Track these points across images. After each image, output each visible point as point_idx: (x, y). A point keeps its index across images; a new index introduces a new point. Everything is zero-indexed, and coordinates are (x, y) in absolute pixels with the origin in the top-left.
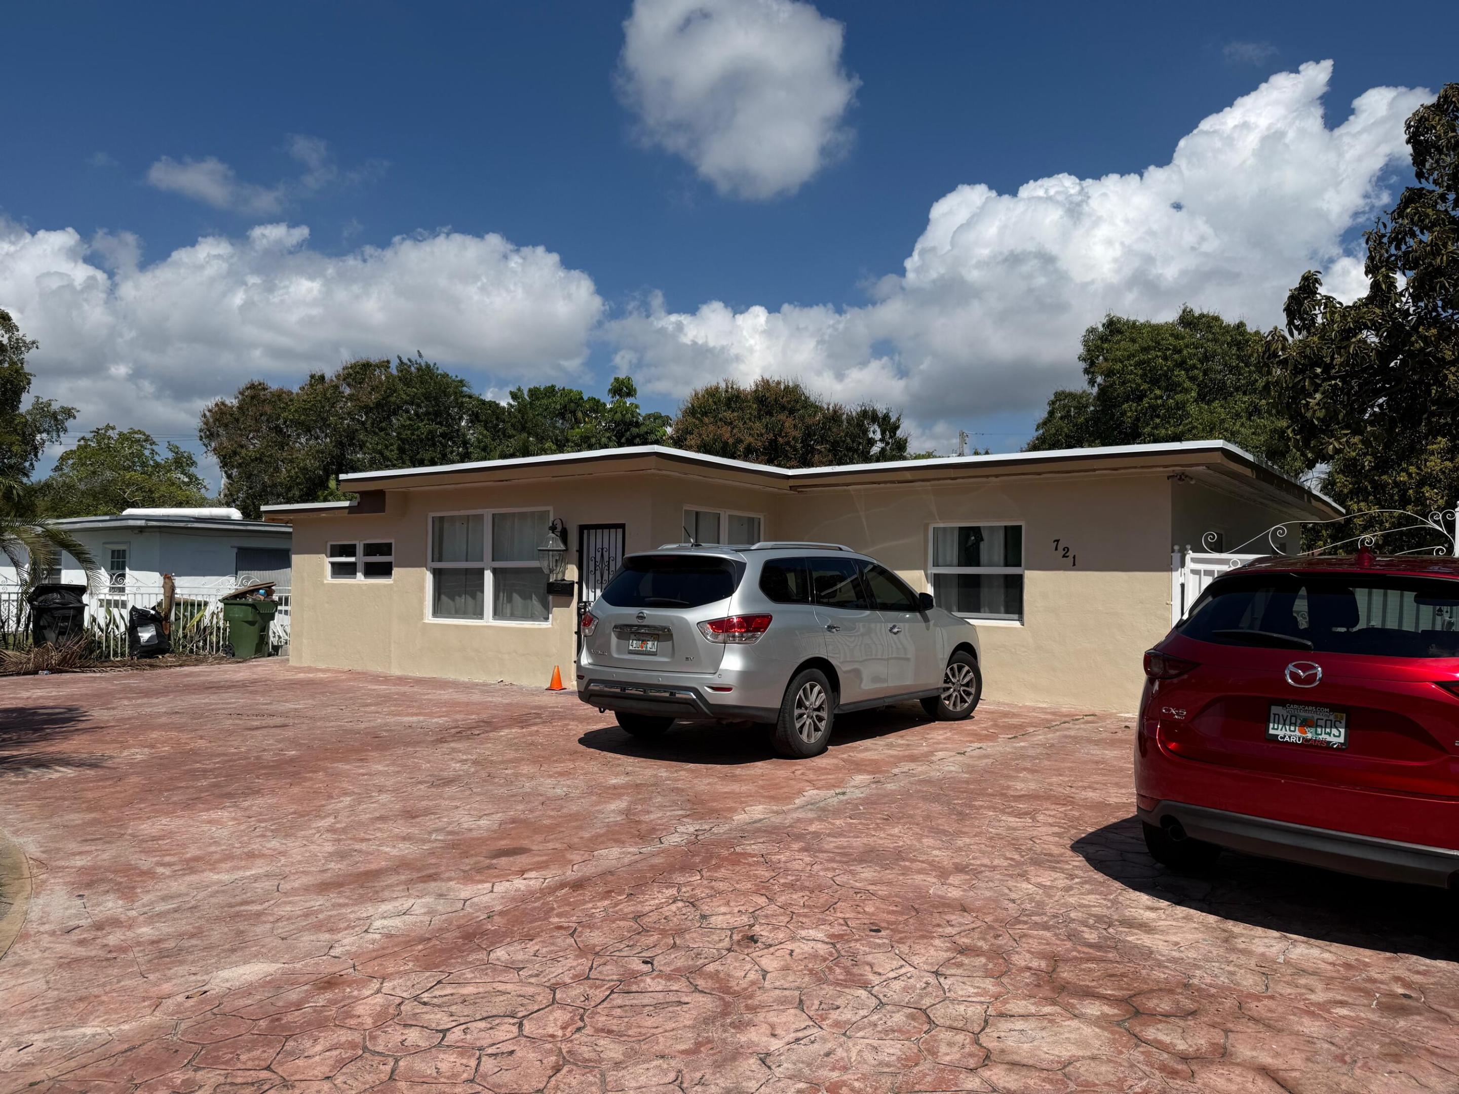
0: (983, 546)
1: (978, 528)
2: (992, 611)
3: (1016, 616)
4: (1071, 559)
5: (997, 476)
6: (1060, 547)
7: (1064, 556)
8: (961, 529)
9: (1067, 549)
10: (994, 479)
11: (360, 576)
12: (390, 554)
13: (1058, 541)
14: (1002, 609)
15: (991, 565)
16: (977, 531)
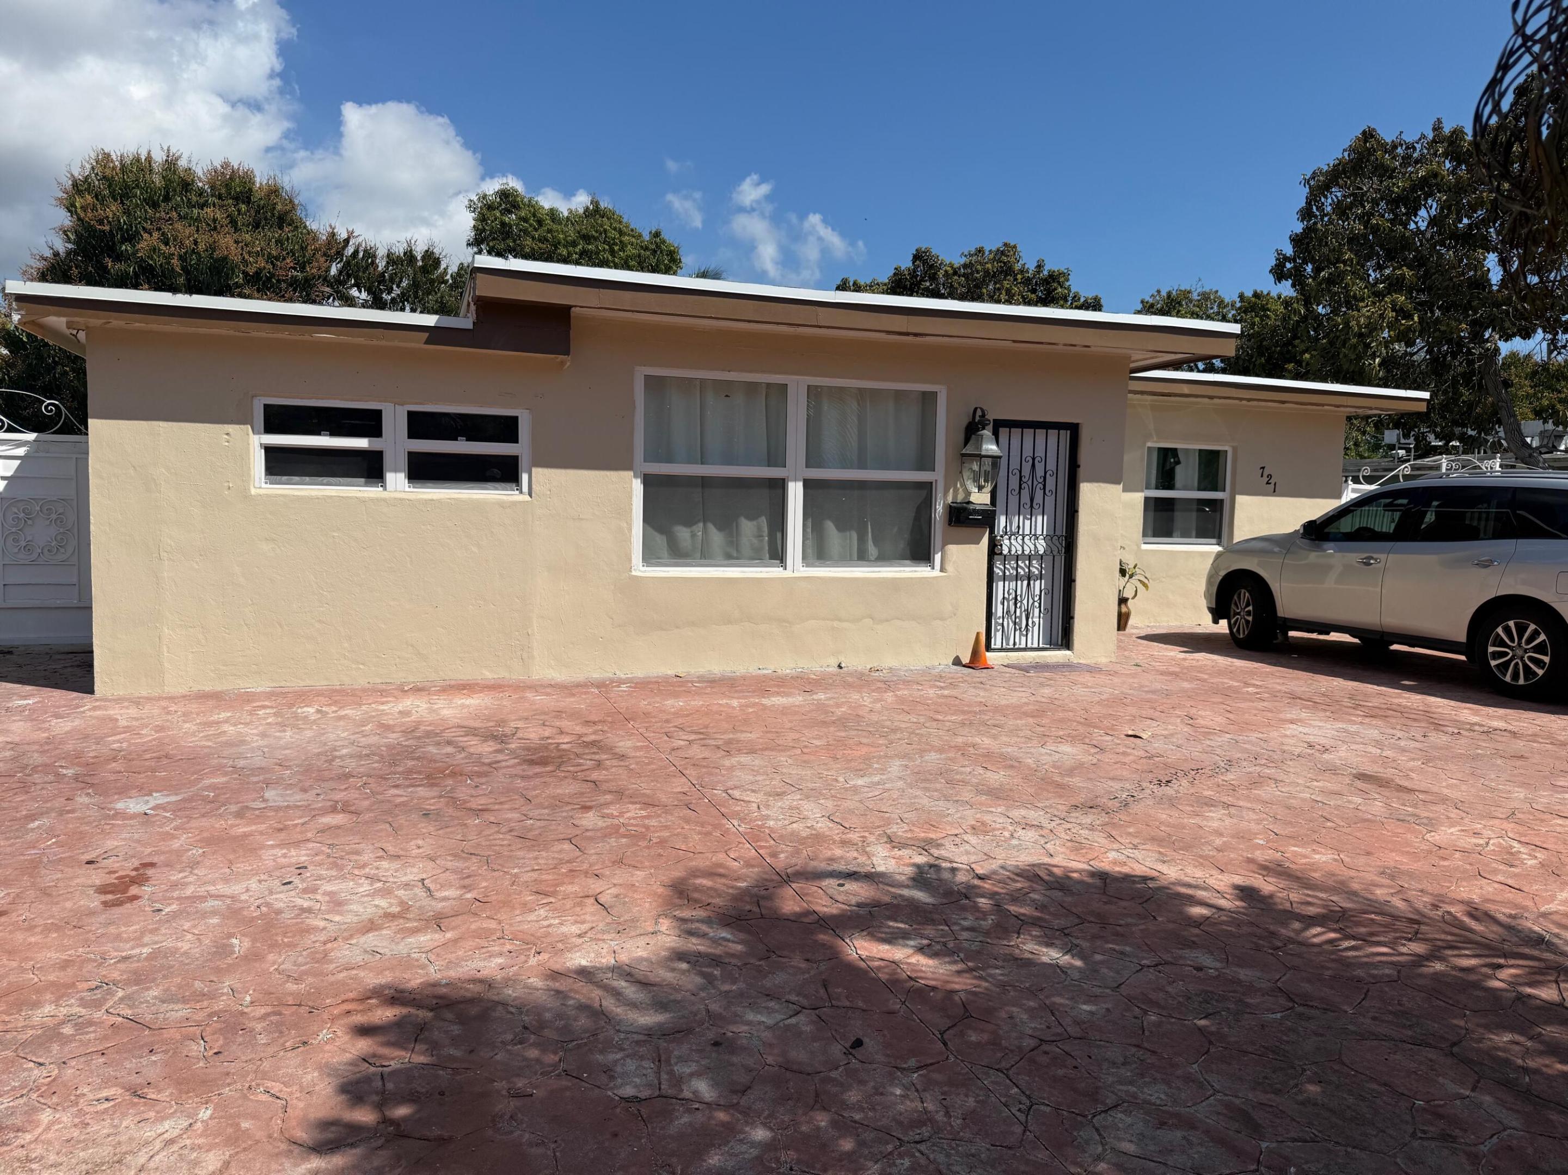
0: (1179, 470)
1: (1176, 450)
2: (1183, 536)
3: (1214, 541)
4: (1272, 486)
5: (1211, 398)
6: (1265, 475)
7: (1268, 483)
8: (1160, 449)
9: (1270, 476)
10: (1206, 400)
11: (396, 480)
12: (515, 440)
13: (1263, 468)
14: (1194, 533)
15: (1185, 488)
16: (1174, 452)
